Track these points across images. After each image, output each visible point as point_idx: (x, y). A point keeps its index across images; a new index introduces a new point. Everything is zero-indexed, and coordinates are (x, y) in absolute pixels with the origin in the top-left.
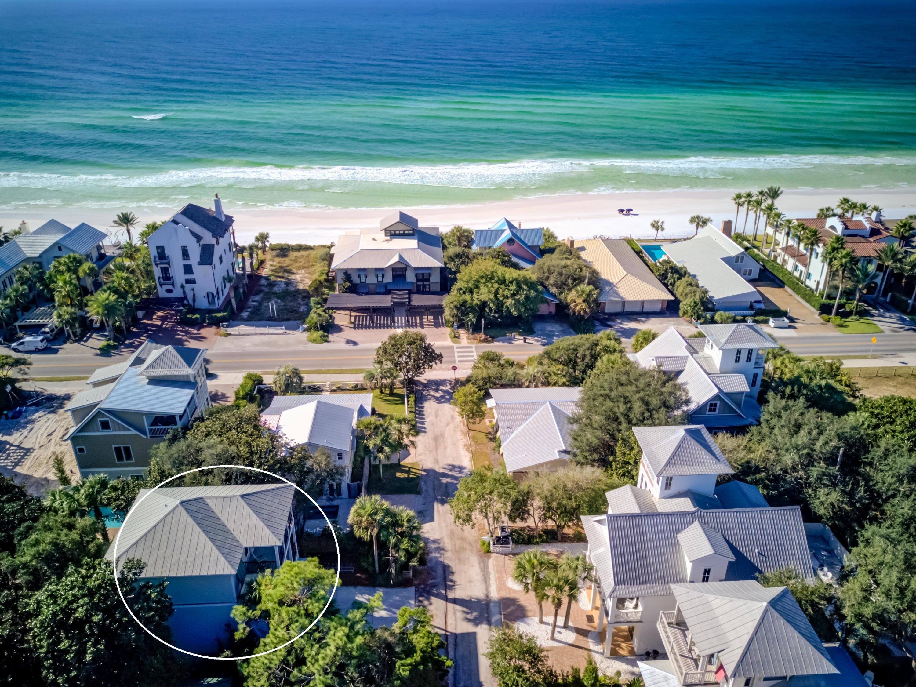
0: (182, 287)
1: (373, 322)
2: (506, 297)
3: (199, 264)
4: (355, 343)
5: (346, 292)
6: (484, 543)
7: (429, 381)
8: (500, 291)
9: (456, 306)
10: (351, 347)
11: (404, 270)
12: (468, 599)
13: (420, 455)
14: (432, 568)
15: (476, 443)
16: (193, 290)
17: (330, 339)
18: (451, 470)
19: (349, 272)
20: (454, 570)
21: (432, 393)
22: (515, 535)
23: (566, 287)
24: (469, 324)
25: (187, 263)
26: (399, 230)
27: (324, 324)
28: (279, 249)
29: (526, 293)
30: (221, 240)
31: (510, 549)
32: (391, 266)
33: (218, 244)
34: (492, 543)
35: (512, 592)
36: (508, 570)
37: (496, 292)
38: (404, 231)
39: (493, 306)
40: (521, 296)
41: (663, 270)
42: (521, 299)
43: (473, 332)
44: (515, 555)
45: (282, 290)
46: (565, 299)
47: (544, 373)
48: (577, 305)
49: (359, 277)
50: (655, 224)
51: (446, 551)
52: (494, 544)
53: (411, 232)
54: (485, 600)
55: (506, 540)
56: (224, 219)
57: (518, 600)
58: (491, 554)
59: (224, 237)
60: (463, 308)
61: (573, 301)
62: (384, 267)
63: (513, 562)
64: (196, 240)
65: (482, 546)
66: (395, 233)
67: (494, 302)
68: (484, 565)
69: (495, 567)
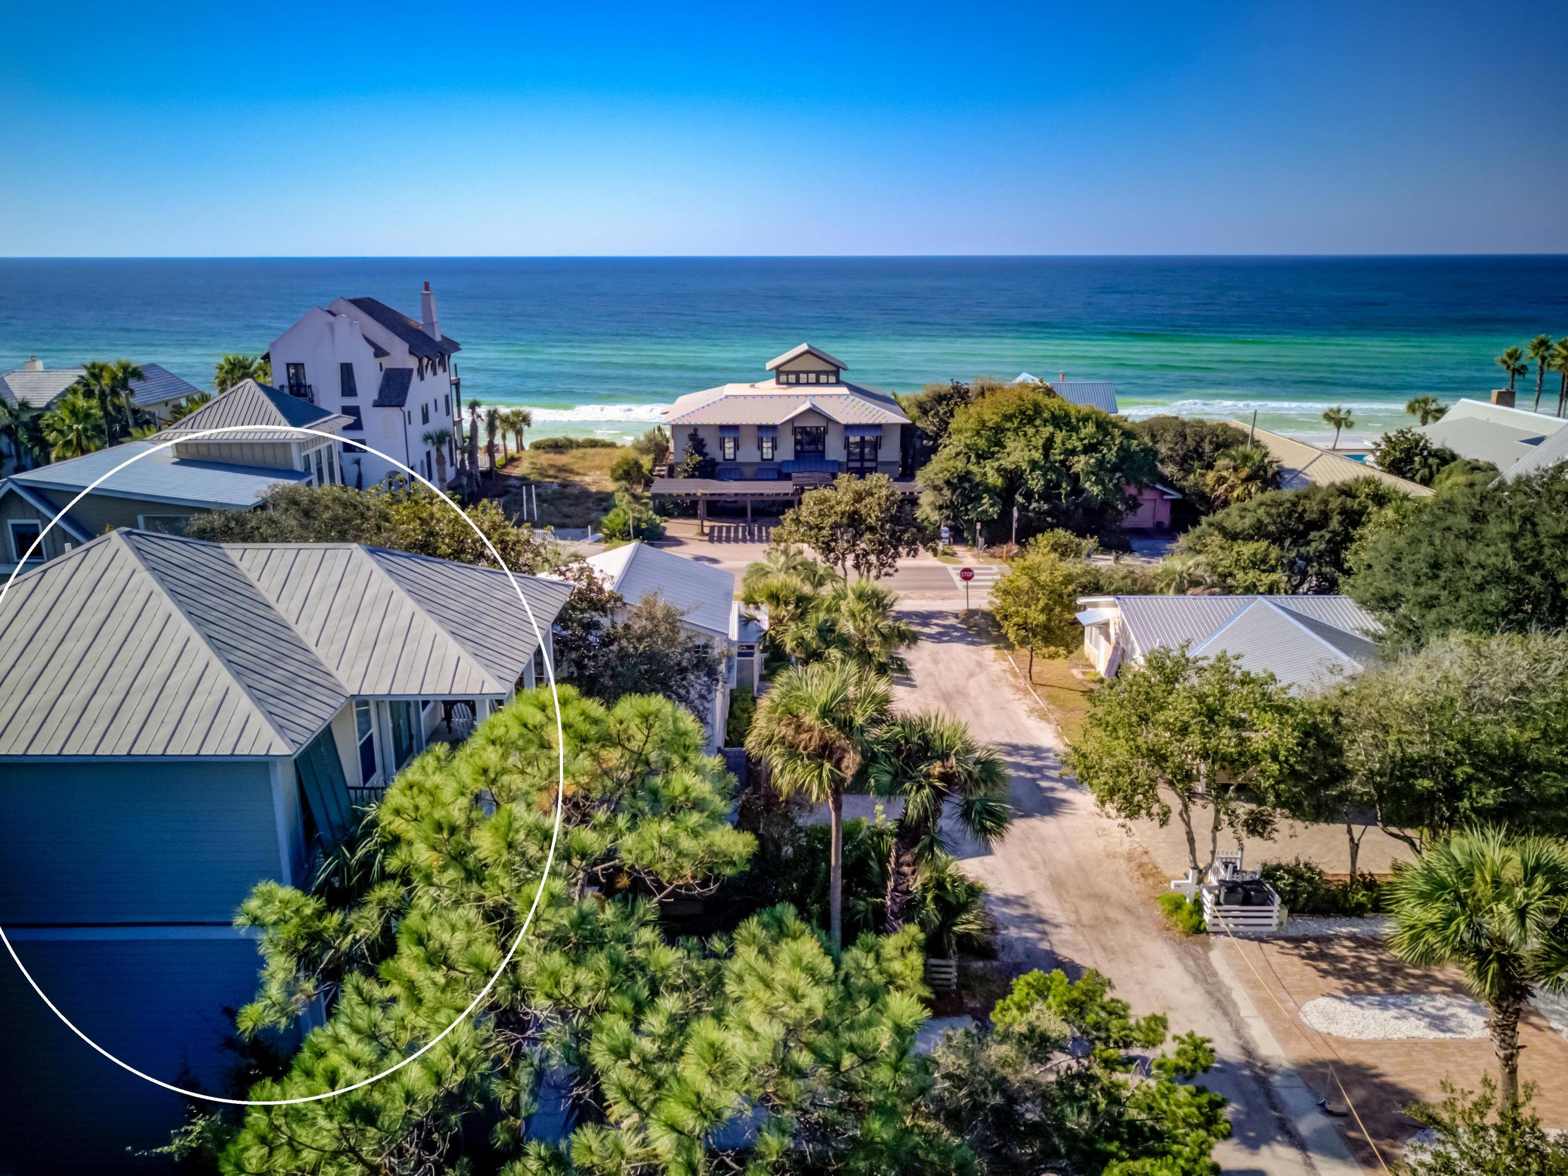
1: (751, 533)
2: (1073, 452)
3: (377, 404)
4: (714, 561)
5: (692, 476)
6: (1178, 906)
8: (1058, 440)
9: (948, 482)
11: (822, 431)
14: (1017, 966)
15: (1062, 707)
16: (358, 462)
18: (1009, 754)
19: (701, 434)
22: (1282, 878)
23: (1196, 464)
24: (979, 526)
25: (350, 402)
26: (807, 372)
27: (644, 526)
28: (550, 446)
29: (1121, 443)
30: (429, 374)
31: (1274, 921)
32: (792, 420)
33: (422, 379)
34: (1208, 899)
35: (1334, 1045)
36: (1287, 981)
37: (1048, 445)
38: (818, 373)
39: (1036, 483)
40: (1110, 449)
41: (1401, 451)
42: (1108, 457)
43: (990, 543)
44: (1297, 941)
45: (554, 492)
46: (1196, 485)
47: (1214, 567)
48: (1232, 488)
49: (722, 447)
50: (1332, 415)
51: (1057, 926)
52: (1218, 903)
53: (832, 379)
54: (1248, 1065)
55: (1256, 891)
56: (438, 339)
57: (1374, 1071)
58: (1212, 938)
59: (435, 374)
60: (967, 485)
61: (1221, 480)
62: (778, 422)
63: (1296, 959)
64: (372, 350)
65: (1171, 913)
66: (798, 379)
67: (1040, 468)
68: (1198, 965)
69: (1239, 972)
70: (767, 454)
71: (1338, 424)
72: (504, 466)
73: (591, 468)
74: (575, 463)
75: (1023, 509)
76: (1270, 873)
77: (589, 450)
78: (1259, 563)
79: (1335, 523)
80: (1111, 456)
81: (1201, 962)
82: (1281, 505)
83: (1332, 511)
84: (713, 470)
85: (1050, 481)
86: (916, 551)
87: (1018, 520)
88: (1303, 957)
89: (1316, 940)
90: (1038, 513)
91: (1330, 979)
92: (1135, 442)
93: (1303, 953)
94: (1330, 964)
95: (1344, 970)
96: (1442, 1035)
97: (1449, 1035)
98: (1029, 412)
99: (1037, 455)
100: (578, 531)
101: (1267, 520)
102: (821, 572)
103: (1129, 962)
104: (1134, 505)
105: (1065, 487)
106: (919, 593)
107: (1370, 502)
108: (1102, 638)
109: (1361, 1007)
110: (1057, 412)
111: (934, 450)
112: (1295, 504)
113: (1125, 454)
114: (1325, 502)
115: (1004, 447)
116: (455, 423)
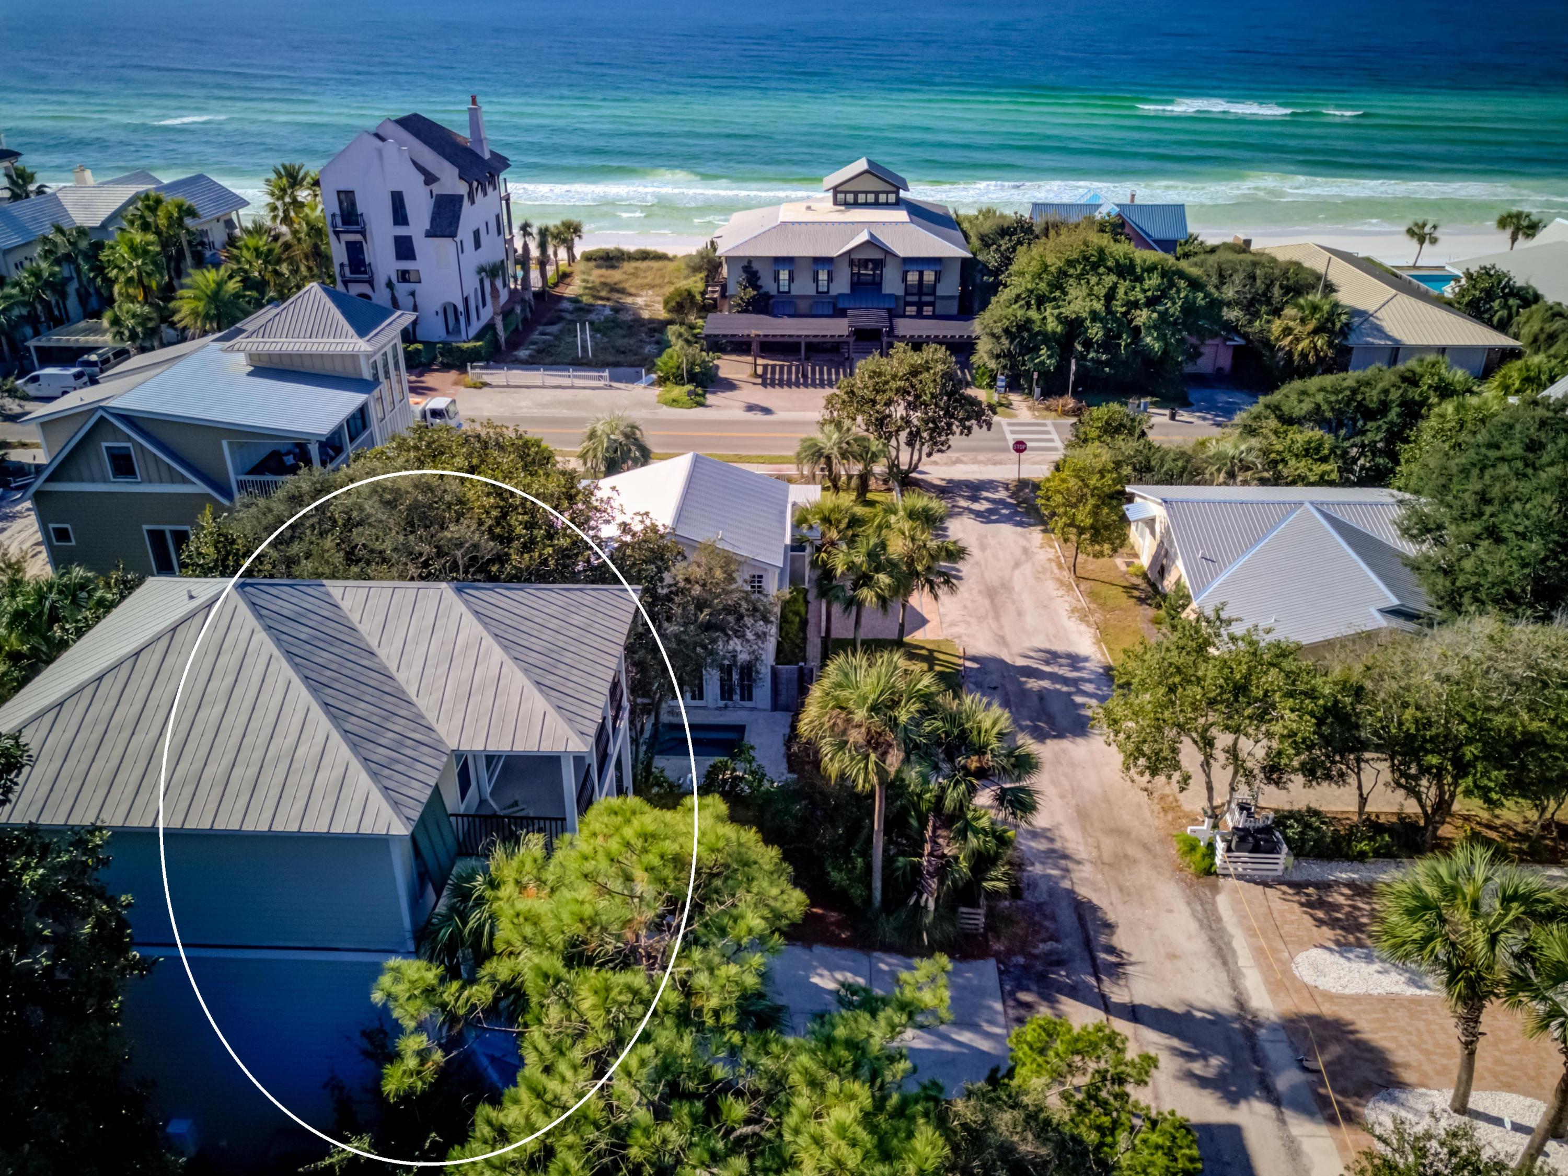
0: (390, 285)
1: (805, 376)
2: (1135, 305)
3: (429, 234)
4: (767, 411)
5: (745, 311)
6: (1192, 847)
7: (950, 481)
8: (1121, 291)
9: (1006, 331)
10: (759, 416)
11: (879, 264)
12: (1180, 1009)
13: (953, 624)
14: (1040, 906)
15: (1102, 606)
16: (413, 294)
17: (708, 402)
18: (1047, 663)
19: (755, 266)
20: (1111, 917)
21: (963, 503)
22: (1292, 826)
23: (1264, 309)
24: (1036, 376)
25: (402, 231)
26: (866, 193)
27: (697, 369)
28: (601, 258)
29: (1186, 297)
30: (479, 196)
31: (1280, 867)
32: (849, 252)
33: (473, 202)
34: (1220, 846)
35: (1319, 999)
36: (1286, 929)
37: (1110, 296)
38: (877, 194)
39: (1095, 332)
40: (1174, 303)
41: (1481, 291)
42: (1171, 311)
43: (1046, 394)
44: (1298, 886)
45: (606, 318)
46: (1261, 331)
47: (1265, 452)
48: (1298, 340)
49: (777, 279)
50: (1416, 230)
51: (1079, 863)
52: (1229, 850)
53: (892, 198)
54: (1239, 1018)
55: (1266, 841)
56: (487, 156)
57: (1351, 1028)
58: (1221, 880)
59: (485, 194)
60: (1026, 335)
61: (1287, 331)
62: (835, 254)
63: (1296, 906)
64: (422, 178)
65: (1185, 853)
66: (856, 198)
67: (1101, 321)
68: (1205, 910)
69: (1242, 919)
70: (823, 288)
71: (1422, 241)
72: (556, 285)
73: (643, 287)
74: (626, 281)
75: (1082, 358)
76: (1282, 819)
77: (639, 264)
78: (1311, 452)
79: (1393, 415)
80: (1174, 308)
81: (1208, 907)
82: (1341, 391)
83: (1392, 401)
84: (767, 304)
85: (1110, 330)
87: (1076, 374)
88: (1302, 905)
89: (1317, 885)
90: (1097, 361)
91: (1325, 929)
92: (1201, 295)
93: (1303, 900)
94: (1327, 913)
95: (1338, 919)
96: (1418, 992)
97: (1425, 992)
98: (1093, 259)
99: (1099, 306)
100: (632, 370)
101: (1325, 407)
103: (1142, 905)
104: (1195, 354)
105: (1125, 340)
106: (971, 455)
107: (1432, 393)
108: (1147, 531)
109: (1349, 959)
110: (1122, 261)
111: (993, 289)
112: (1354, 391)
113: (1189, 309)
114: (1386, 392)
115: (1065, 293)
116: (506, 241)
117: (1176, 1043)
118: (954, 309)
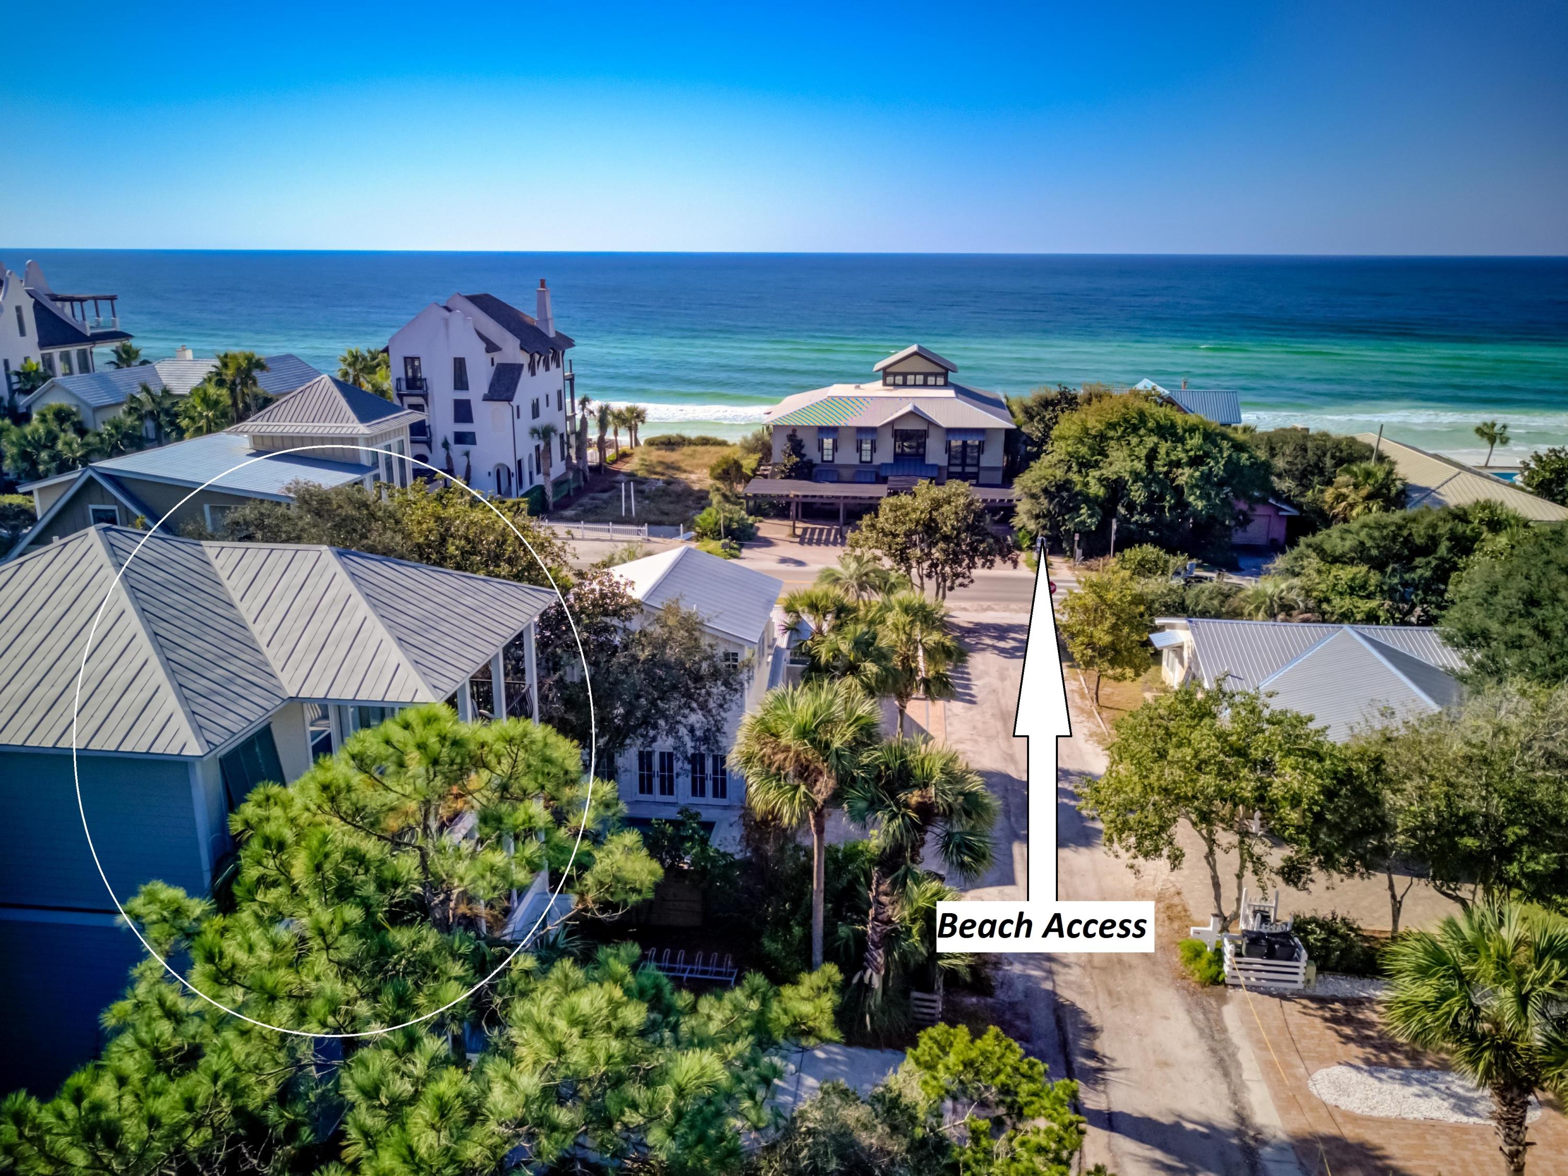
0: (446, 445)
1: (843, 537)
2: (1178, 464)
3: (487, 398)
4: (800, 563)
5: (788, 477)
6: (1198, 954)
7: (977, 624)
8: (1162, 451)
9: (1045, 491)
10: (792, 567)
11: (924, 434)
13: (960, 741)
14: (1012, 1005)
16: (467, 454)
17: (742, 555)
19: (800, 435)
20: (1096, 1021)
21: (988, 641)
22: (1313, 932)
23: (1316, 479)
24: (1077, 537)
25: (462, 395)
26: (915, 374)
27: (735, 526)
28: (663, 443)
29: (1230, 456)
30: (540, 369)
31: (1300, 978)
32: (892, 423)
33: (533, 374)
34: (1228, 948)
35: (1339, 1120)
36: (1303, 1044)
37: (1152, 455)
38: (926, 375)
39: (1138, 494)
40: (1217, 463)
41: (1552, 471)
42: (1215, 470)
43: (1087, 555)
44: (1322, 1001)
45: (657, 490)
46: (1315, 501)
47: (1308, 592)
48: (1352, 506)
49: (821, 448)
50: (1486, 430)
51: (1066, 966)
52: (1239, 955)
53: (941, 381)
54: (1239, 1133)
55: (1282, 945)
56: (552, 335)
57: (1379, 1153)
58: (1231, 991)
59: (547, 369)
60: (1065, 494)
61: (1340, 497)
62: (877, 424)
63: (1318, 1021)
64: (484, 345)
65: (1190, 961)
66: (905, 380)
67: (1143, 480)
68: (1208, 1020)
69: (1251, 1030)
70: (866, 457)
71: (1492, 439)
72: (614, 462)
73: (699, 466)
74: (684, 461)
75: (1124, 521)
76: (1300, 926)
77: (700, 449)
78: (1356, 589)
79: (1443, 549)
80: (1219, 469)
81: (1211, 1016)
82: (1385, 527)
83: (1441, 536)
84: (811, 472)
85: (1154, 493)
86: (992, 562)
87: (1118, 531)
88: (1326, 1020)
89: (1345, 1001)
90: (1140, 525)
91: (1352, 1046)
92: (1245, 456)
93: (1328, 1015)
94: (1355, 1030)
95: (1369, 1037)
96: (1465, 1119)
97: (1472, 1120)
98: (1134, 421)
99: (1140, 466)
100: (672, 529)
101: (1369, 543)
102: (893, 580)
103: (1133, 1010)
104: (1244, 521)
105: (1169, 501)
106: (1003, 604)
107: (1484, 528)
108: (1177, 660)
109: (1380, 1080)
110: (1162, 422)
111: (1036, 456)
112: (1400, 528)
113: (1232, 466)
114: (1434, 527)
115: (1107, 456)
116: (567, 418)
117: (1158, 1155)
118: (998, 477)
